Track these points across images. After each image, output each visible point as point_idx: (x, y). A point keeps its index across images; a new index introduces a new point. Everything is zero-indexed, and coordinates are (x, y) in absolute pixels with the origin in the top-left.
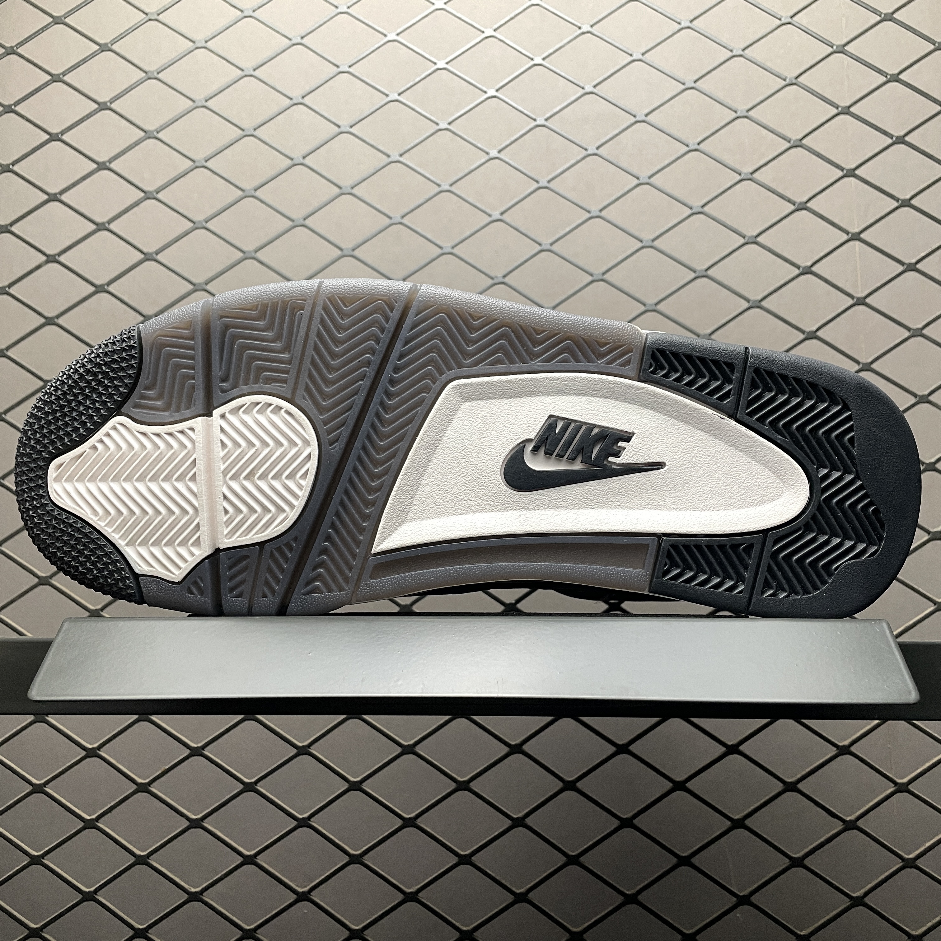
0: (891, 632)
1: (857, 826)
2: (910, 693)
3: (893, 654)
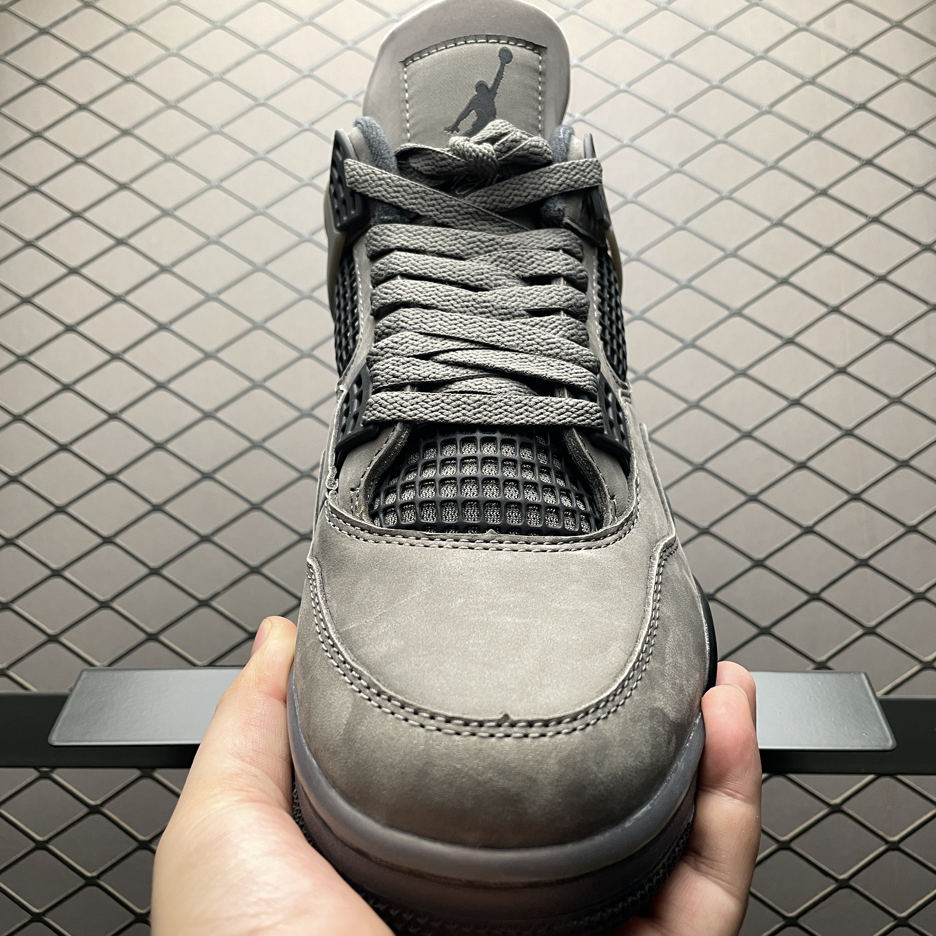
2: (887, 740)
3: (871, 704)
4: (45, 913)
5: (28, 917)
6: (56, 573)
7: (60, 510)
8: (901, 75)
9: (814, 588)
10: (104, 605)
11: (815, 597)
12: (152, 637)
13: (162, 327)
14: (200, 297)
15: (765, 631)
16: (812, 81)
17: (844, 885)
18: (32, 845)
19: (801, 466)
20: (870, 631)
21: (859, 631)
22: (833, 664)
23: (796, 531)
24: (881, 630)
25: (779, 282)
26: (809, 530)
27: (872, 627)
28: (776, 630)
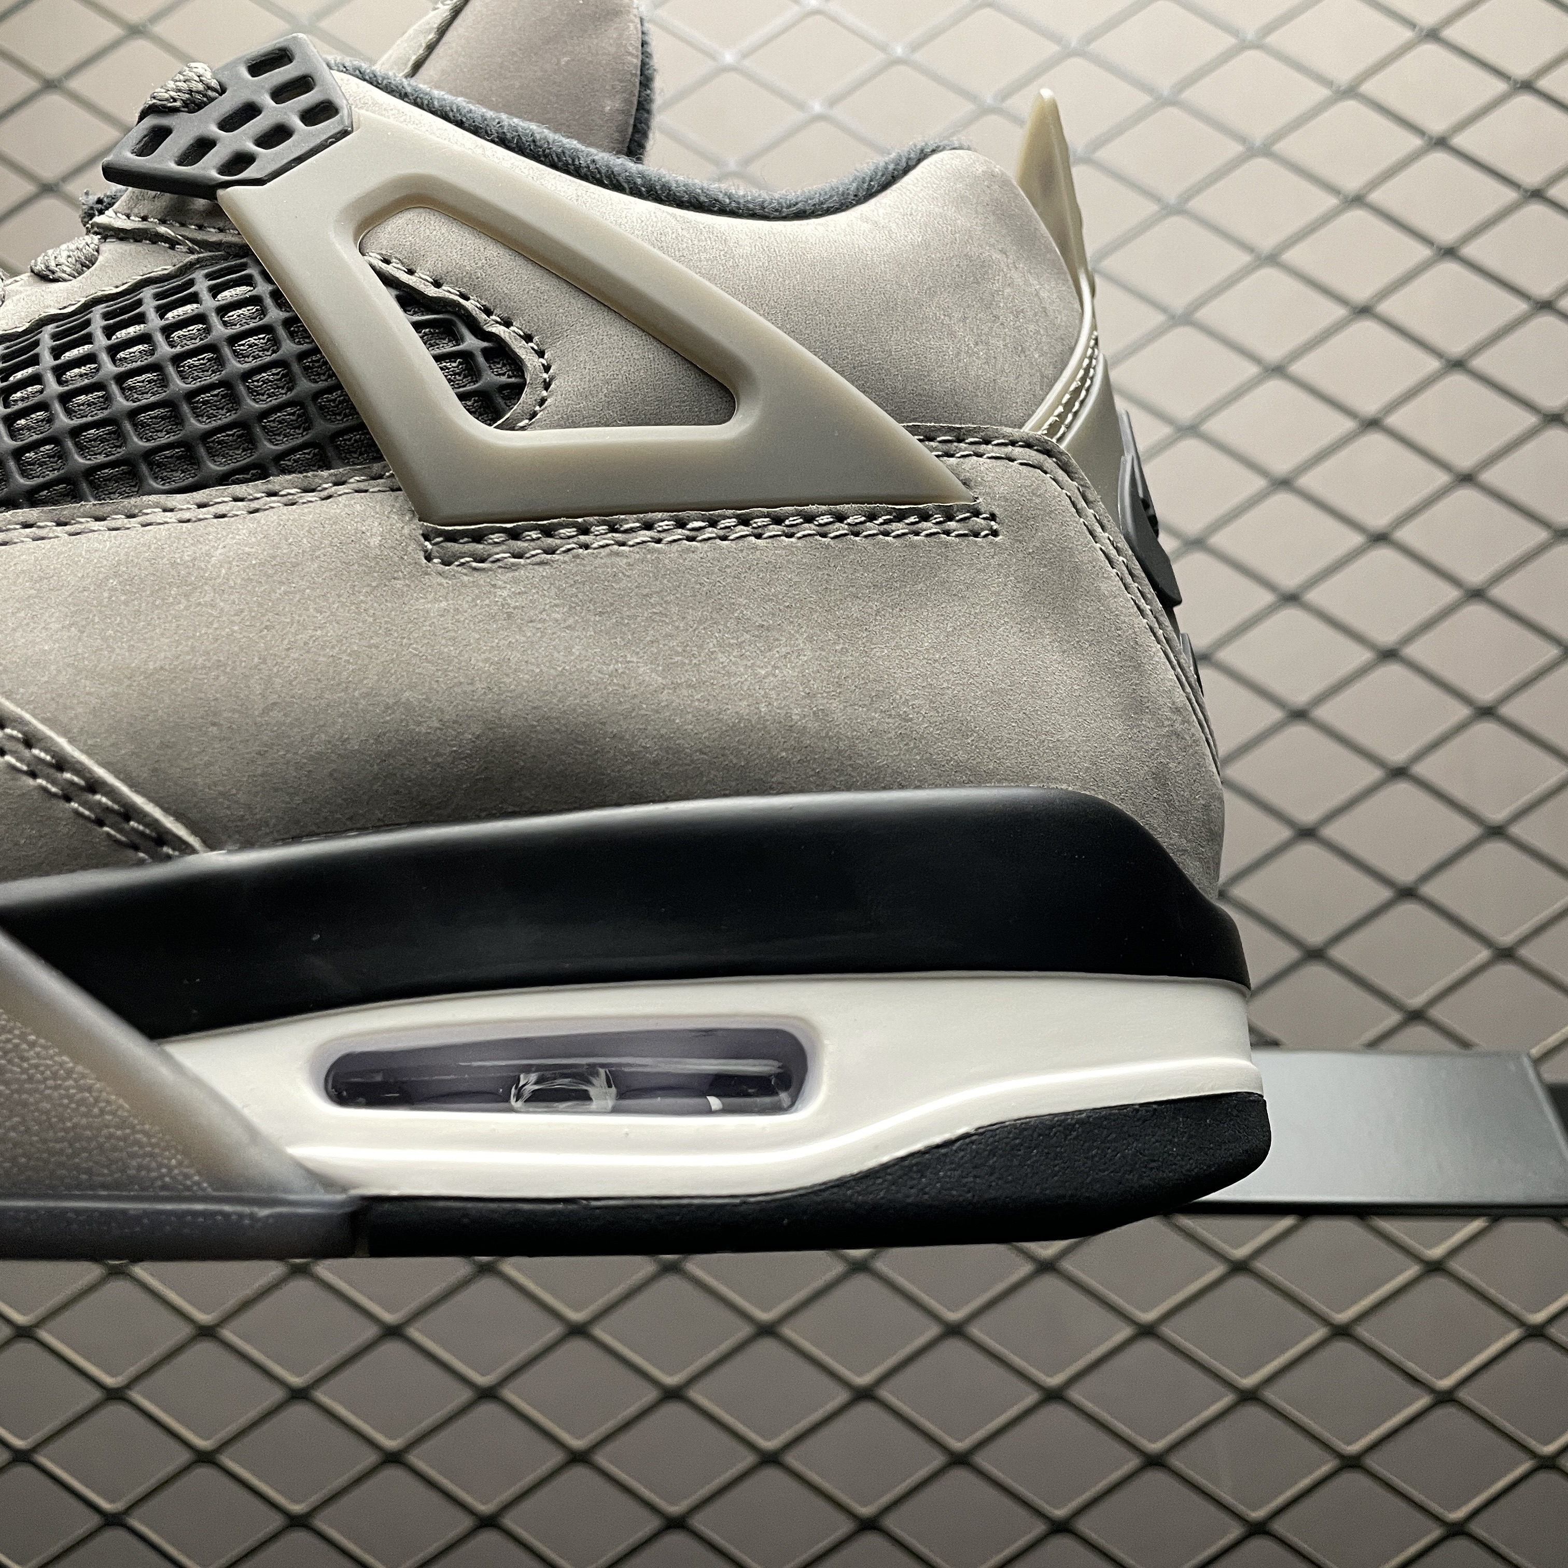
1: (1456, 1398)
9: (1406, 877)
11: (1407, 893)
15: (1315, 954)
17: (1445, 1398)
19: (1389, 655)
20: (1506, 954)
21: (1484, 954)
22: (1436, 1013)
23: (1376, 774)
24: (1525, 952)
25: (1354, 313)
26: (1399, 773)
27: (1509, 945)
28: (1338, 953)
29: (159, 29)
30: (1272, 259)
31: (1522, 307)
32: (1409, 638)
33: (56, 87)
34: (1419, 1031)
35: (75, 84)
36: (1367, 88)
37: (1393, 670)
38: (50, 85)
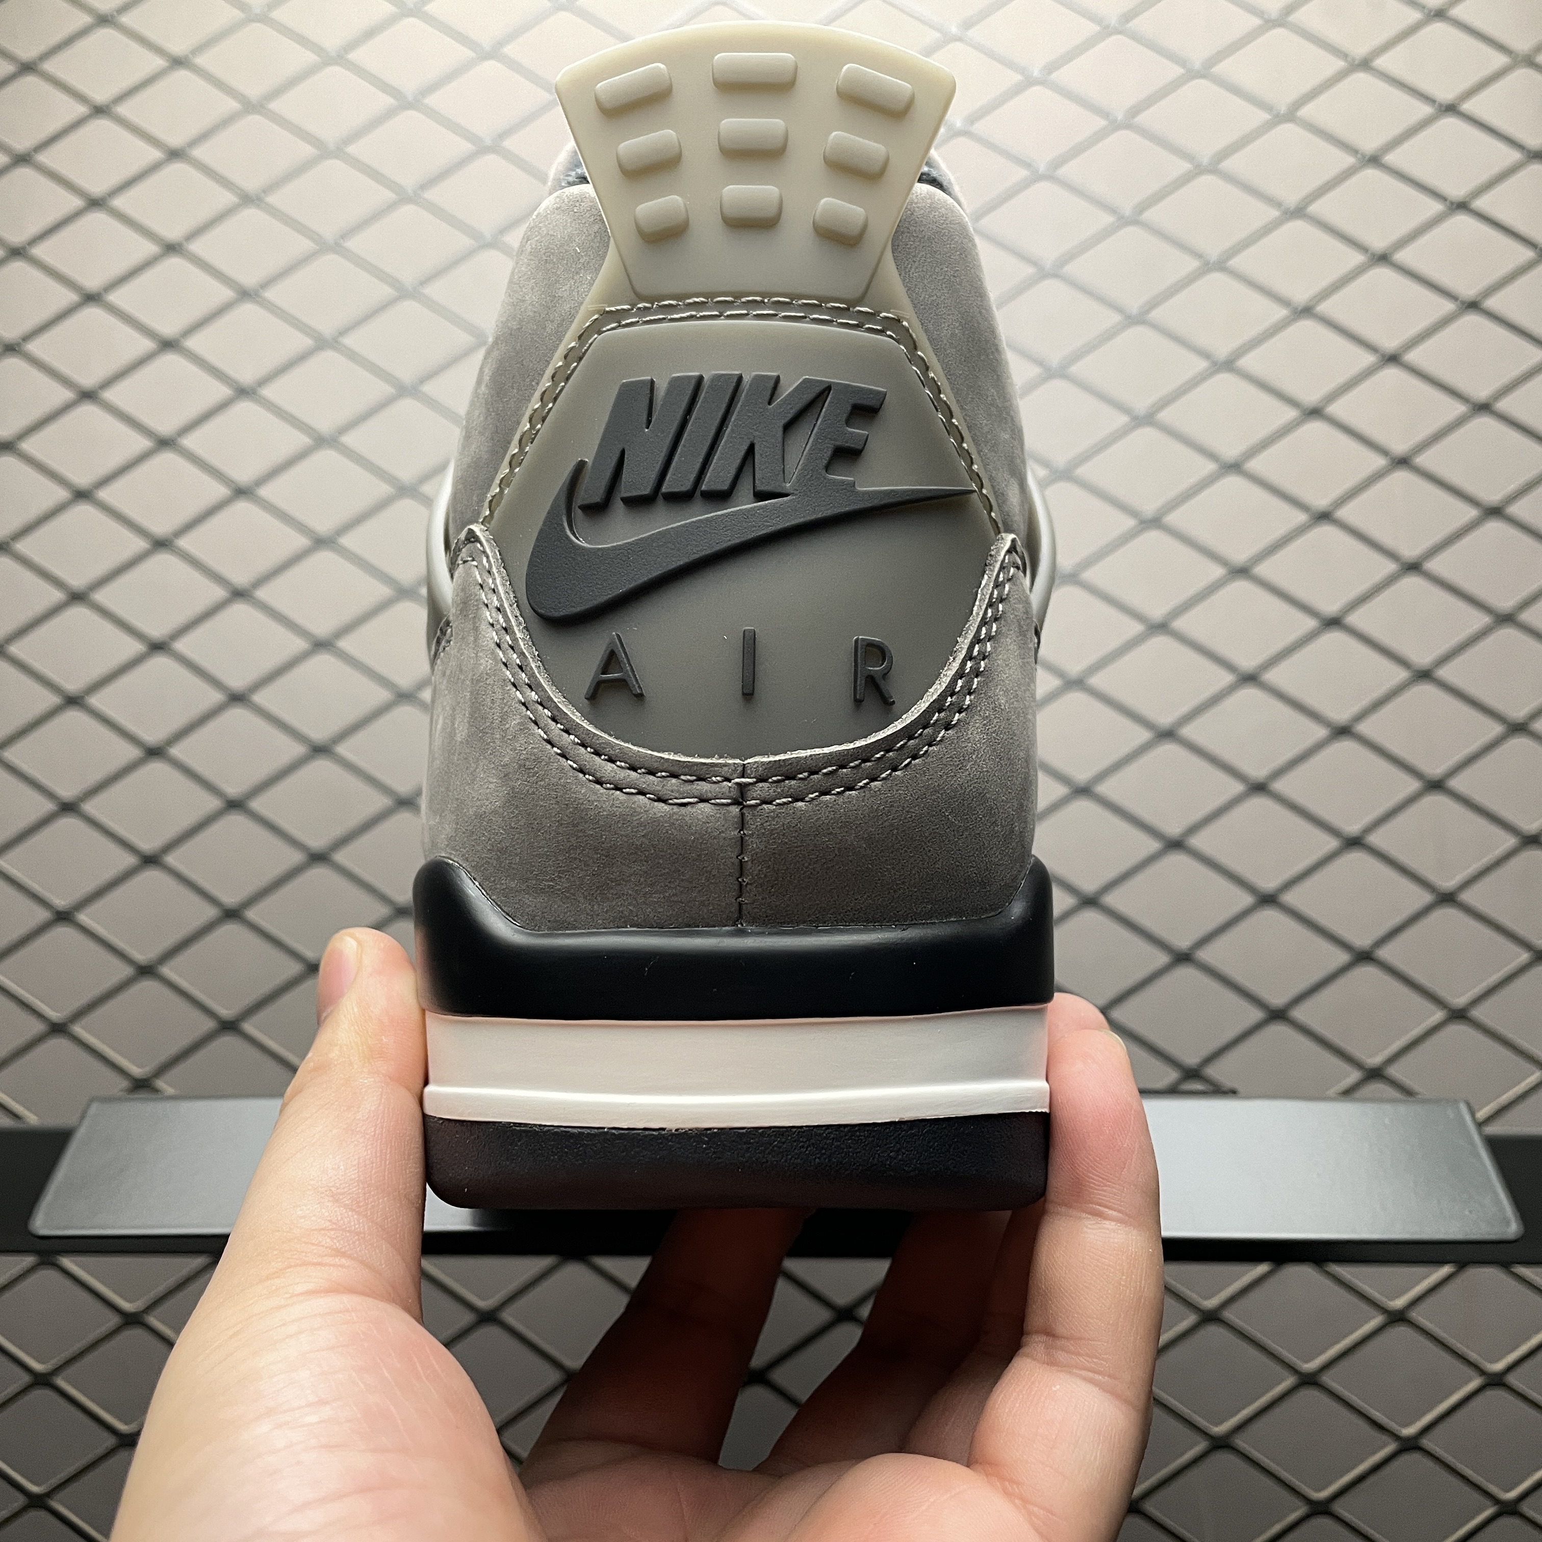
0: (1473, 1114)
1: (1420, 1445)
2: (1508, 1223)
3: (1477, 1156)
4: (49, 1494)
5: (21, 1500)
6: (63, 917)
7: (68, 808)
8: (1517, 55)
9: (1362, 941)
10: (146, 971)
11: (1364, 957)
12: (229, 1026)
13: (241, 492)
14: (304, 440)
15: (1278, 1015)
16: (1365, 65)
18: (26, 1379)
19: (1343, 731)
20: (1459, 1015)
21: (1439, 1015)
22: (1393, 1071)
23: (1333, 844)
24: (1477, 1013)
25: (1304, 415)
26: (1354, 843)
27: (1461, 1007)
28: (1298, 1014)
29: (197, 153)
30: (1229, 365)
31: (1461, 408)
32: (1361, 716)
33: (100, 205)
34: (1377, 1088)
35: (118, 202)
36: (1313, 209)
37: (1346, 745)
38: (95, 203)
